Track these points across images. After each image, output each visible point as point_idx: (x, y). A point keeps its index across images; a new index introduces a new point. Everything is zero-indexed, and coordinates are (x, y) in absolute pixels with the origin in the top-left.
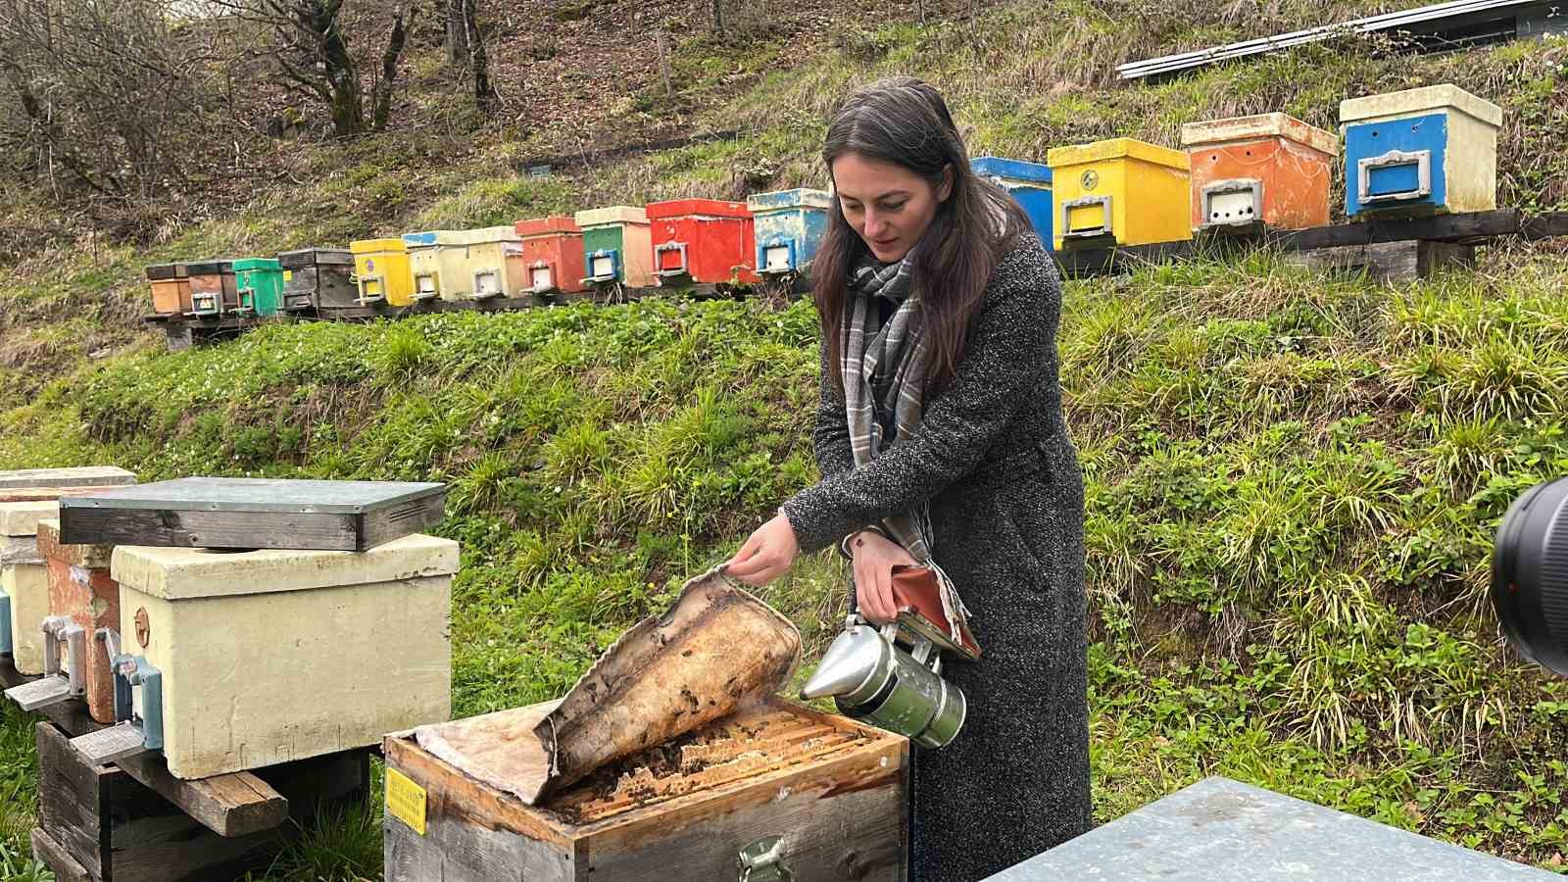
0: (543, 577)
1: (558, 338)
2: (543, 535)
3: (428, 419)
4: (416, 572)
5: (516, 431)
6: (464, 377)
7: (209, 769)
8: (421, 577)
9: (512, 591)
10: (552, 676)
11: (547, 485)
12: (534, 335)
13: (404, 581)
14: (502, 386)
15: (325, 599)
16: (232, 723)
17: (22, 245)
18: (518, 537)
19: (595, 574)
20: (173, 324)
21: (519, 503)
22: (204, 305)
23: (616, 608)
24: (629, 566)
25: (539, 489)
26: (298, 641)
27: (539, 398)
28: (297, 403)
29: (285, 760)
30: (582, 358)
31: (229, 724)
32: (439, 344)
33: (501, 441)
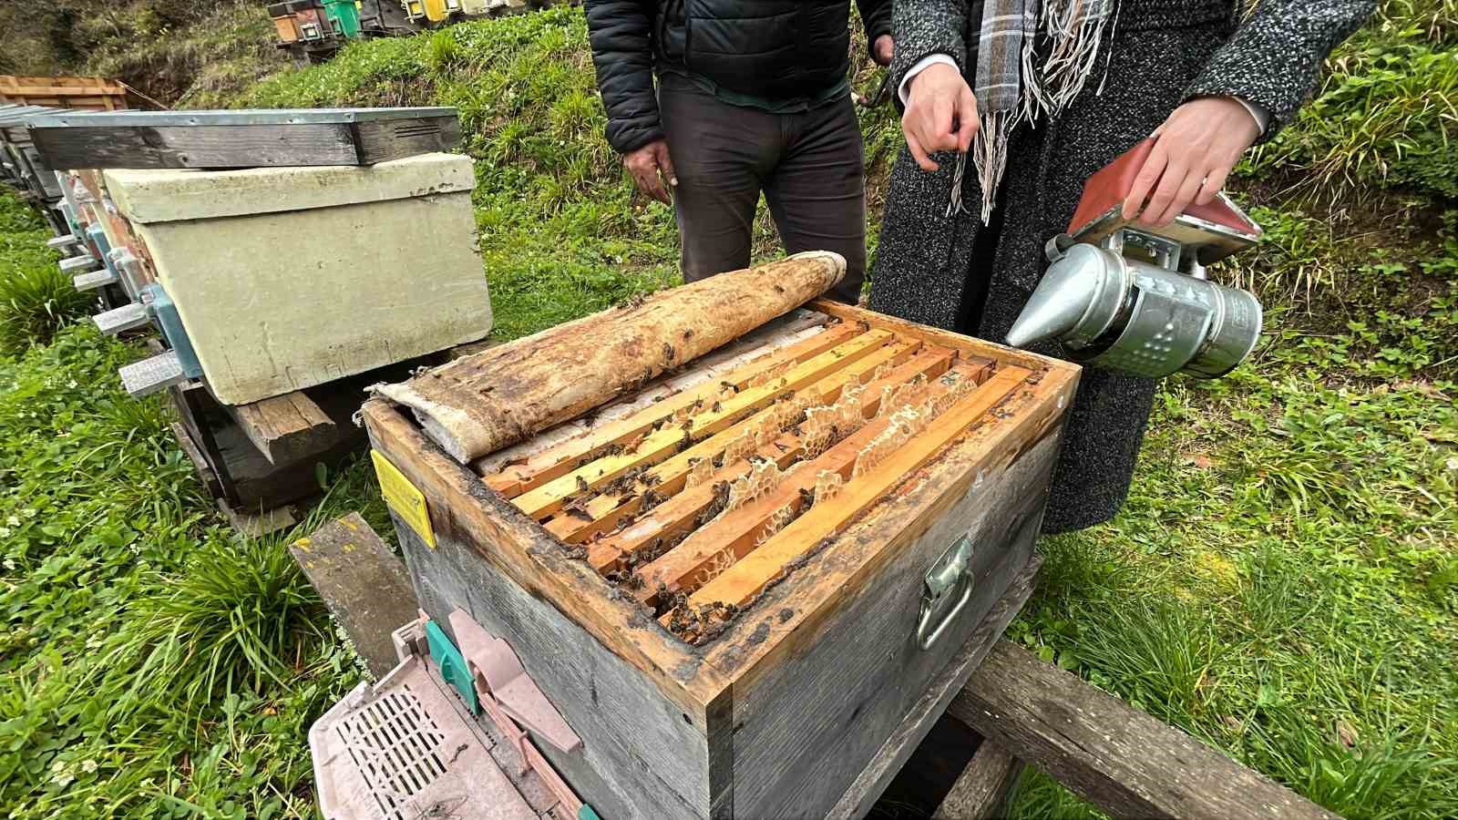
0: (561, 206)
1: (548, 31)
2: (556, 177)
3: (466, 99)
4: (432, 189)
5: (528, 103)
6: (487, 67)
7: (257, 394)
8: (438, 193)
9: (541, 217)
10: (576, 276)
11: (555, 140)
12: (531, 31)
13: (421, 198)
14: (514, 69)
15: (339, 219)
16: (269, 348)
17: (200, 7)
18: (540, 179)
19: (596, 202)
20: (294, 49)
21: (536, 154)
22: (311, 33)
23: (614, 226)
24: (619, 196)
25: (549, 144)
26: (319, 263)
27: (540, 76)
28: (380, 95)
29: (339, 377)
30: (567, 44)
31: (266, 350)
32: (467, 45)
33: (519, 111)
